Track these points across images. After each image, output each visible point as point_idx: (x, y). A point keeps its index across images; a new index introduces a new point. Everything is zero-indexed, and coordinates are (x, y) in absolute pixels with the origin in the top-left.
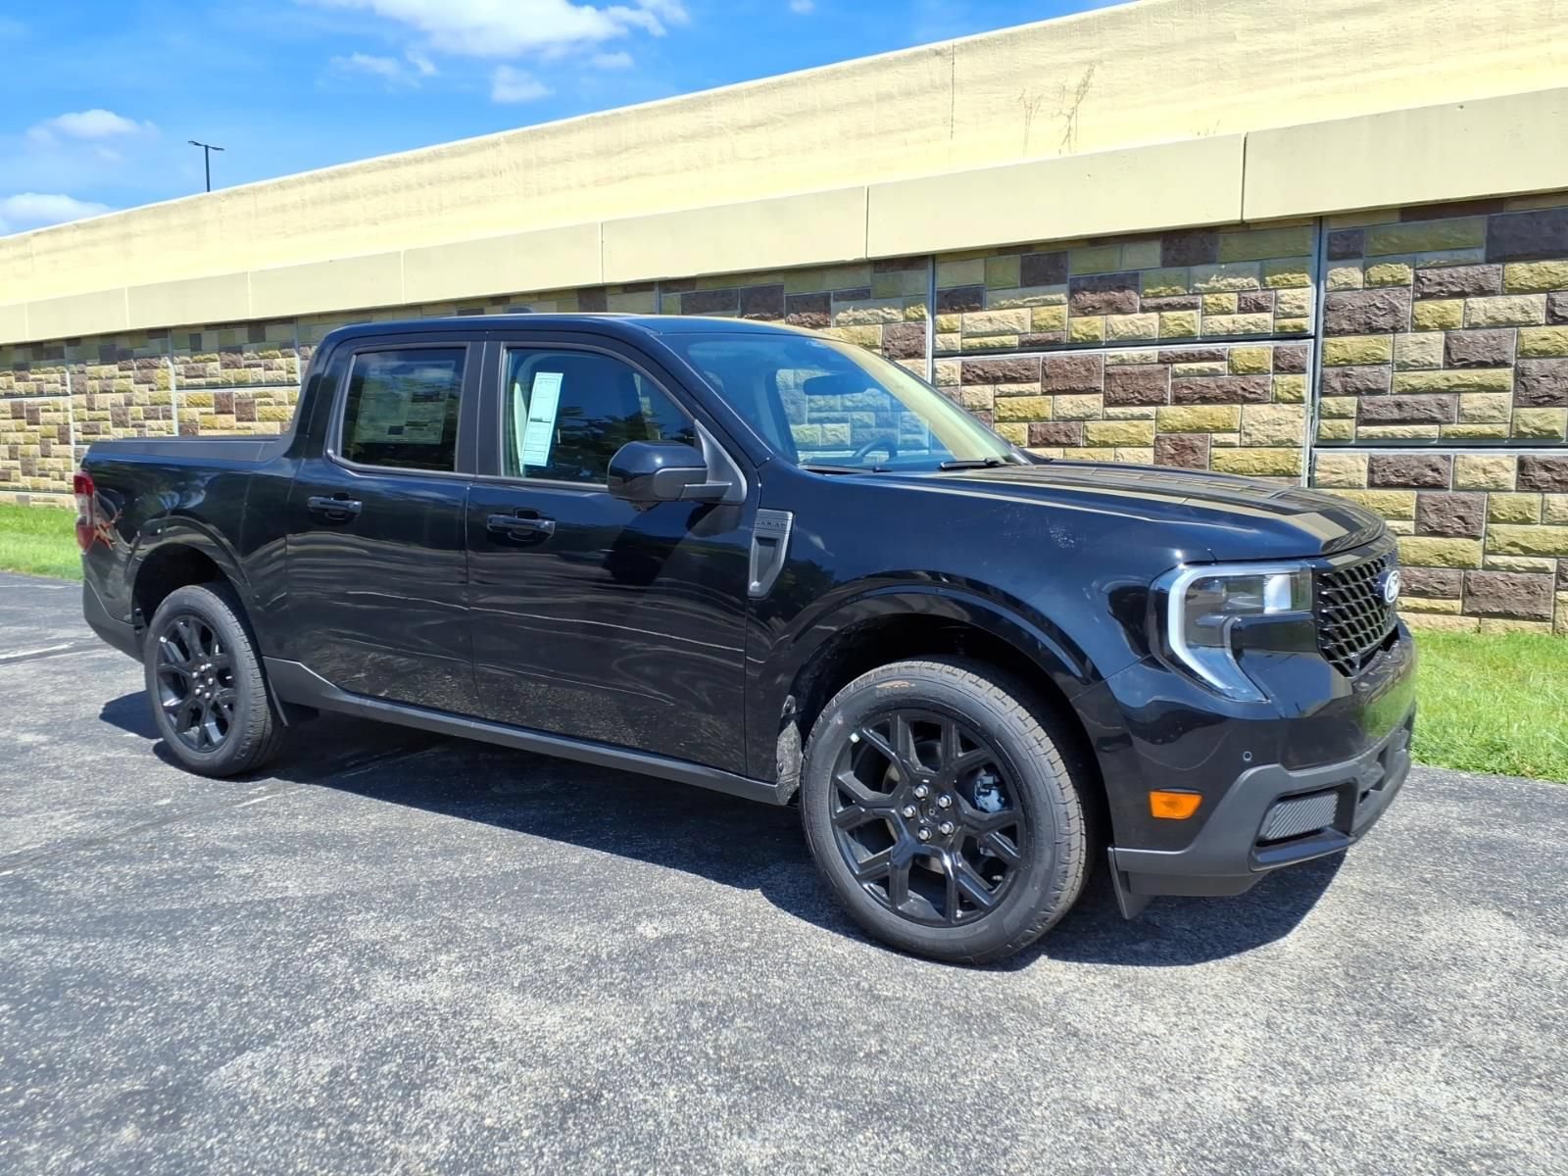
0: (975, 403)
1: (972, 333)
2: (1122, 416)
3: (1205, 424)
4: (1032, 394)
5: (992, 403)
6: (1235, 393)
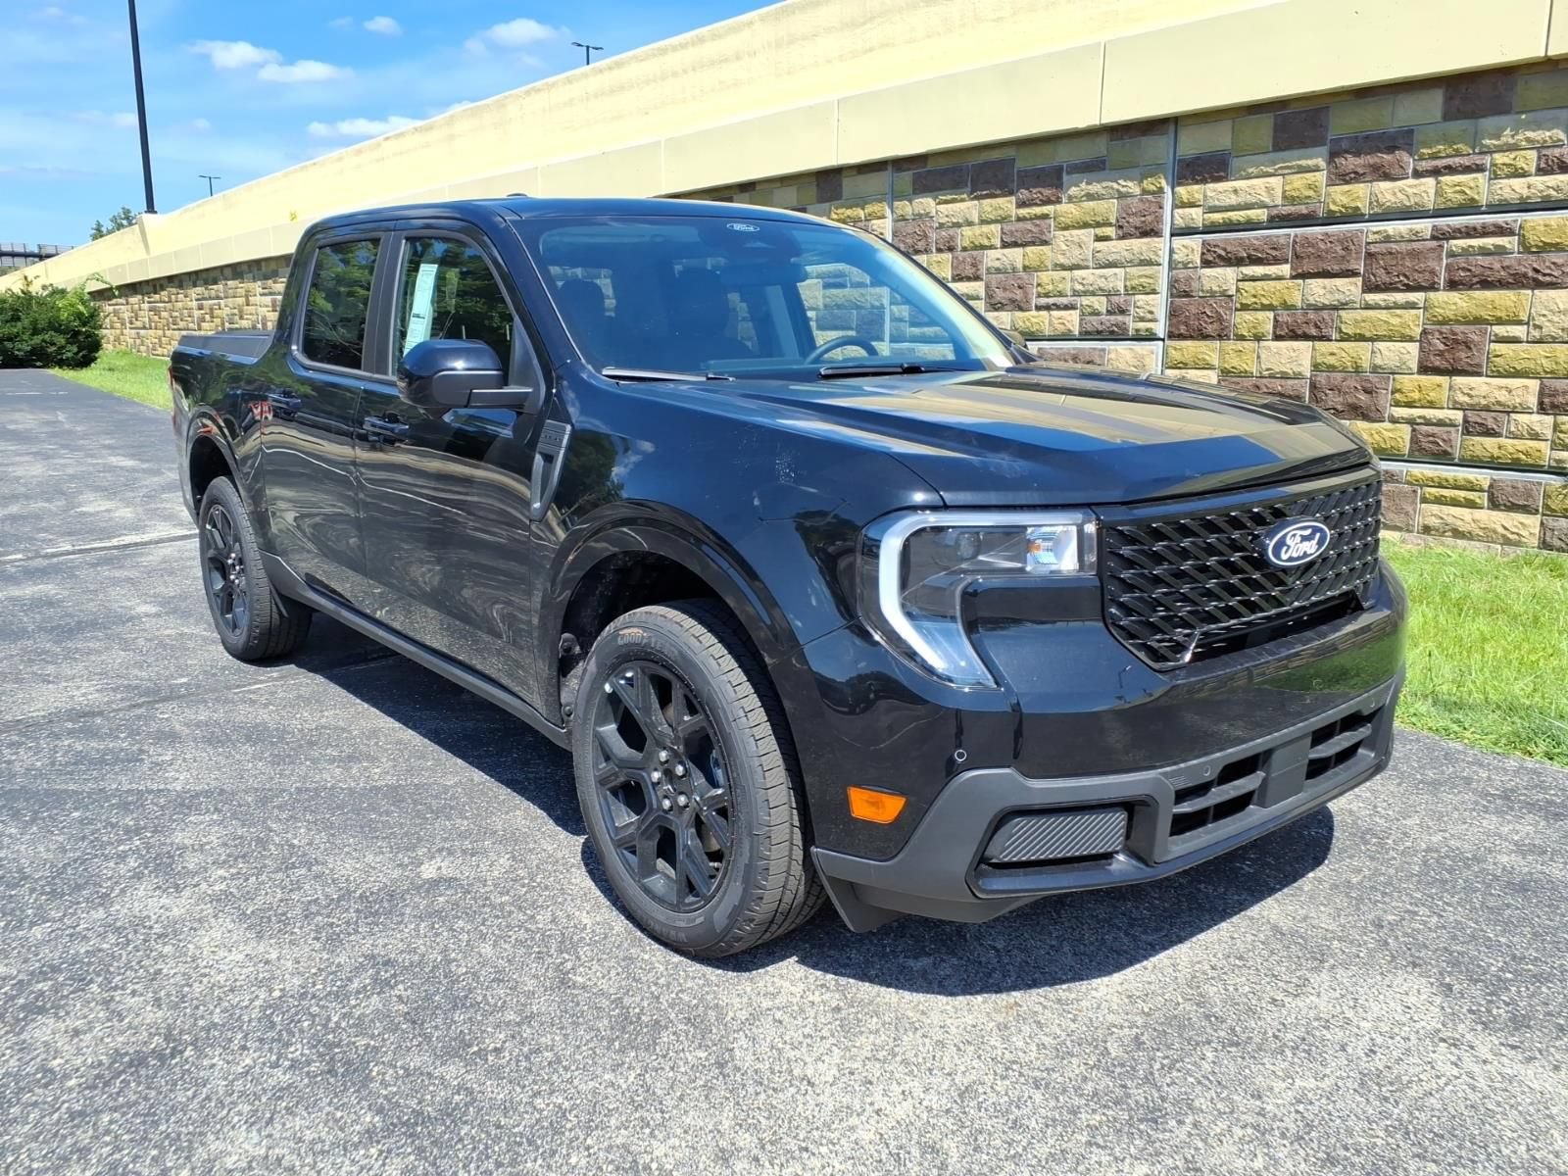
0: (1215, 288)
1: (1215, 207)
2: (1383, 304)
3: (1485, 314)
4: (1279, 278)
5: (1234, 288)
6: (1525, 275)
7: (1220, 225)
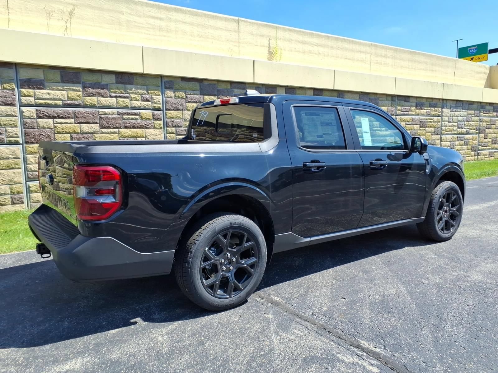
0: (45, 126)
2: (107, 132)
3: (135, 135)
4: (71, 123)
5: (53, 126)
6: (143, 125)
7: (43, 104)
